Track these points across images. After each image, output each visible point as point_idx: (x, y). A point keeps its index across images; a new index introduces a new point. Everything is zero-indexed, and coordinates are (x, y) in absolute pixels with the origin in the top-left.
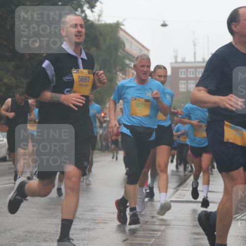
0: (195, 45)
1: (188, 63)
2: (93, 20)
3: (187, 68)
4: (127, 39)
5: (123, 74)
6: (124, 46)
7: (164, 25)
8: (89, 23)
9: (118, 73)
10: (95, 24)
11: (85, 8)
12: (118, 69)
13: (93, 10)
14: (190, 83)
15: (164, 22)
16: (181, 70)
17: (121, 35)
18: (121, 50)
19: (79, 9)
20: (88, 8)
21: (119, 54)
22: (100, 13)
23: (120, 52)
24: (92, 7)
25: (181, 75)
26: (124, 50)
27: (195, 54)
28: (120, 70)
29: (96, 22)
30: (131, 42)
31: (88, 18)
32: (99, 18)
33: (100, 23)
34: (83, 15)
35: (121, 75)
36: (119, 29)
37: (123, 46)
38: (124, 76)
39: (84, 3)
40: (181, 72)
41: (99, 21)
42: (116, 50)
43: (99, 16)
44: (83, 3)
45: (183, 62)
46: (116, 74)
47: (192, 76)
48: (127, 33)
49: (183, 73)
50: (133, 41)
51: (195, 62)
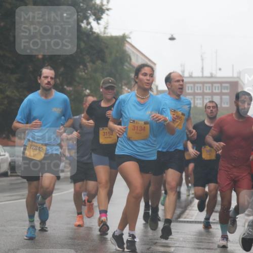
0: (202, 60)
1: (195, 77)
2: (99, 32)
3: (194, 83)
4: (133, 52)
5: (128, 88)
6: (131, 59)
7: (172, 39)
8: (95, 35)
9: (124, 87)
10: (100, 36)
11: (91, 19)
12: (123, 83)
13: (99, 22)
14: (197, 99)
15: (172, 35)
16: (188, 85)
17: (127, 47)
18: (126, 64)
19: (85, 21)
20: (94, 20)
21: (125, 67)
22: (106, 26)
23: (127, 66)
24: (98, 19)
25: (188, 90)
26: (130, 64)
27: (202, 69)
28: (126, 85)
29: (102, 35)
30: (137, 55)
31: (94, 30)
32: (104, 31)
33: (105, 35)
34: (89, 27)
35: (126, 89)
36: (125, 42)
37: (129, 59)
38: (129, 90)
39: (90, 15)
40: (188, 87)
41: (105, 33)
42: (122, 63)
43: (105, 28)
44: (88, 15)
45: (191, 77)
46: (122, 88)
47: (199, 91)
48: (133, 46)
49: (190, 88)
50: (139, 55)
51: (203, 77)
